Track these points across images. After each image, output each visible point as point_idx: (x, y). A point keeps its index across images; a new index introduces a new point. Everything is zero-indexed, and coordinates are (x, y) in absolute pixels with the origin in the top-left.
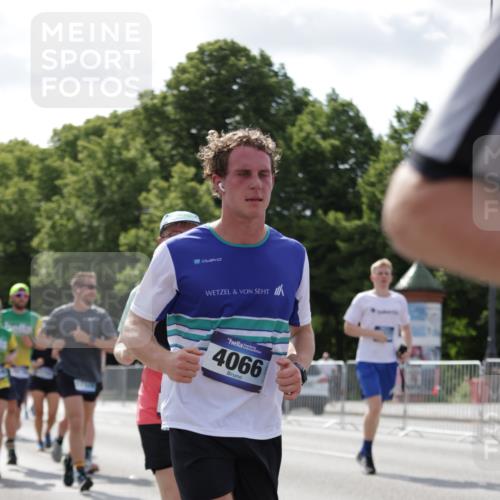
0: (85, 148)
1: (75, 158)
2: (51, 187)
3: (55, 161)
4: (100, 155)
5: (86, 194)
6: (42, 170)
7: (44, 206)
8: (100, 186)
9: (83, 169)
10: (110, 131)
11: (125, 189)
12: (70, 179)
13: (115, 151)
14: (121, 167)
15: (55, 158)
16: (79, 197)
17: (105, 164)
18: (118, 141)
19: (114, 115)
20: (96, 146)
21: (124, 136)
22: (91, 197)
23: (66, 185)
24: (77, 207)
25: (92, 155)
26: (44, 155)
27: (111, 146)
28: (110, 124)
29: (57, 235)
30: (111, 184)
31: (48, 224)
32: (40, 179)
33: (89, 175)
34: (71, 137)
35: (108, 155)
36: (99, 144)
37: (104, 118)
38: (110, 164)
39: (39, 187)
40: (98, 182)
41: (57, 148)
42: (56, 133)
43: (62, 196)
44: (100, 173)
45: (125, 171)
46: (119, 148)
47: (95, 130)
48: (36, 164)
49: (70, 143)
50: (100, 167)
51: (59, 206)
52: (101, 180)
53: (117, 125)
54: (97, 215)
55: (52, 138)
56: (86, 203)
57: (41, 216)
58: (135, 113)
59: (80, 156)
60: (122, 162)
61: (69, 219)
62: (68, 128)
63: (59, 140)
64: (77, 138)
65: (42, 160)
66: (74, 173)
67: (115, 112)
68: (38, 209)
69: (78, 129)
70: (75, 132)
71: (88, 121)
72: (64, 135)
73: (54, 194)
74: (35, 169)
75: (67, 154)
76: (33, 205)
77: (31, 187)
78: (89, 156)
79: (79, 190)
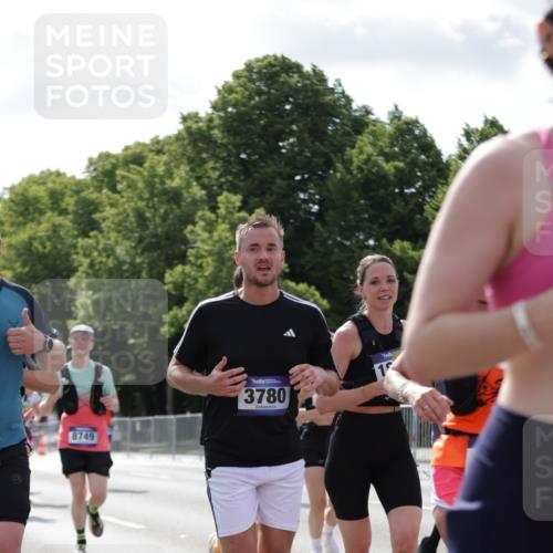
0: (124, 177)
1: (114, 189)
2: (87, 221)
3: (92, 193)
4: (141, 185)
5: (126, 228)
6: (77, 204)
7: (81, 242)
8: (141, 219)
9: (124, 200)
10: (151, 158)
11: (170, 222)
12: (109, 211)
13: (157, 180)
14: (164, 198)
15: (92, 189)
16: (119, 232)
17: (146, 195)
18: (161, 169)
19: (156, 141)
20: (136, 175)
21: (166, 164)
23: (104, 219)
24: (117, 243)
25: (132, 186)
26: (78, 187)
27: (153, 174)
28: (151, 151)
29: (96, 273)
30: (154, 217)
31: (86, 262)
32: (75, 212)
33: (129, 207)
34: (108, 167)
35: (150, 185)
36: (140, 173)
37: (144, 145)
38: (153, 195)
39: (74, 222)
40: (140, 215)
41: (93, 179)
42: (91, 162)
43: (101, 231)
44: (141, 204)
45: (169, 202)
46: (161, 177)
47: (135, 158)
48: (71, 196)
49: (107, 173)
50: (141, 198)
51: (98, 243)
52: (143, 212)
53: (159, 152)
54: (139, 251)
55: (88, 167)
56: (126, 238)
57: (77, 253)
58: (178, 138)
59: (119, 187)
60: (165, 192)
61: (108, 256)
62: (105, 156)
63: (95, 170)
64: (115, 167)
65: (77, 192)
66: (112, 205)
67: (156, 137)
68: (74, 246)
69: (116, 157)
70: (114, 161)
71: (127, 148)
72: (101, 163)
73: (92, 229)
74: (70, 202)
75: (104, 185)
76: (70, 241)
77: (66, 222)
78: (129, 187)
79: (119, 224)
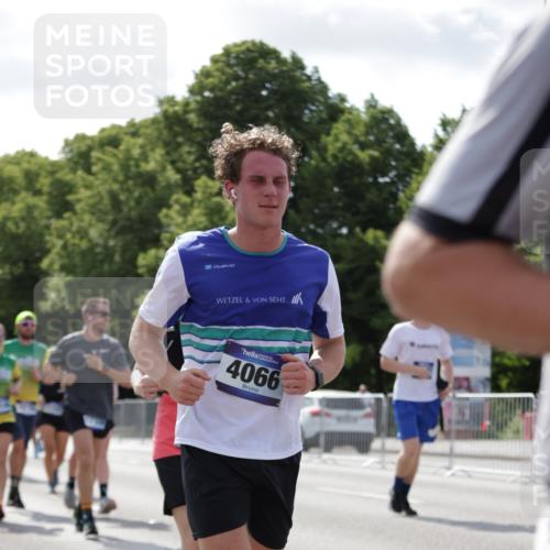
0: (99, 159)
1: (88, 171)
2: (61, 202)
3: (66, 174)
4: (116, 167)
5: (100, 211)
6: (52, 184)
7: (55, 223)
8: (116, 202)
9: (97, 183)
10: (127, 141)
11: (144, 205)
12: (83, 193)
13: (132, 163)
14: (139, 181)
15: (66, 170)
16: (93, 214)
17: (121, 178)
18: (136, 152)
19: (132, 124)
20: (111, 158)
21: (142, 147)
22: (106, 213)
23: (79, 201)
24: (90, 225)
25: (107, 168)
26: (54, 168)
27: (128, 157)
28: (126, 134)
29: (69, 256)
30: (128, 199)
31: (59, 243)
32: (50, 194)
33: (103, 189)
34: (83, 148)
35: (125, 167)
36: (115, 155)
37: (120, 127)
38: (127, 177)
39: (49, 203)
40: (114, 197)
41: (69, 160)
42: (67, 143)
43: (75, 213)
44: (116, 187)
45: (144, 184)
46: (137, 160)
47: (111, 140)
48: (46, 177)
49: (82, 154)
50: (115, 180)
51: (71, 224)
52: (118, 195)
53: (135, 134)
54: (113, 233)
55: (64, 148)
56: (100, 220)
57: (50, 234)
58: (154, 121)
59: (94, 169)
60: (140, 175)
61: (82, 238)
62: (81, 138)
63: (71, 151)
64: (90, 149)
65: (52, 173)
66: (88, 187)
67: (132, 120)
68: (48, 227)
69: (92, 138)
70: (89, 142)
71: (103, 130)
72: (76, 145)
73: (66, 210)
74: (44, 183)
75: (79, 167)
76: (43, 222)
77: (41, 202)
78: (104, 169)
79: (93, 206)
